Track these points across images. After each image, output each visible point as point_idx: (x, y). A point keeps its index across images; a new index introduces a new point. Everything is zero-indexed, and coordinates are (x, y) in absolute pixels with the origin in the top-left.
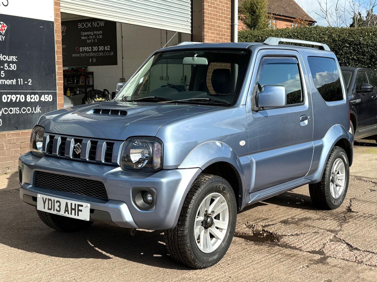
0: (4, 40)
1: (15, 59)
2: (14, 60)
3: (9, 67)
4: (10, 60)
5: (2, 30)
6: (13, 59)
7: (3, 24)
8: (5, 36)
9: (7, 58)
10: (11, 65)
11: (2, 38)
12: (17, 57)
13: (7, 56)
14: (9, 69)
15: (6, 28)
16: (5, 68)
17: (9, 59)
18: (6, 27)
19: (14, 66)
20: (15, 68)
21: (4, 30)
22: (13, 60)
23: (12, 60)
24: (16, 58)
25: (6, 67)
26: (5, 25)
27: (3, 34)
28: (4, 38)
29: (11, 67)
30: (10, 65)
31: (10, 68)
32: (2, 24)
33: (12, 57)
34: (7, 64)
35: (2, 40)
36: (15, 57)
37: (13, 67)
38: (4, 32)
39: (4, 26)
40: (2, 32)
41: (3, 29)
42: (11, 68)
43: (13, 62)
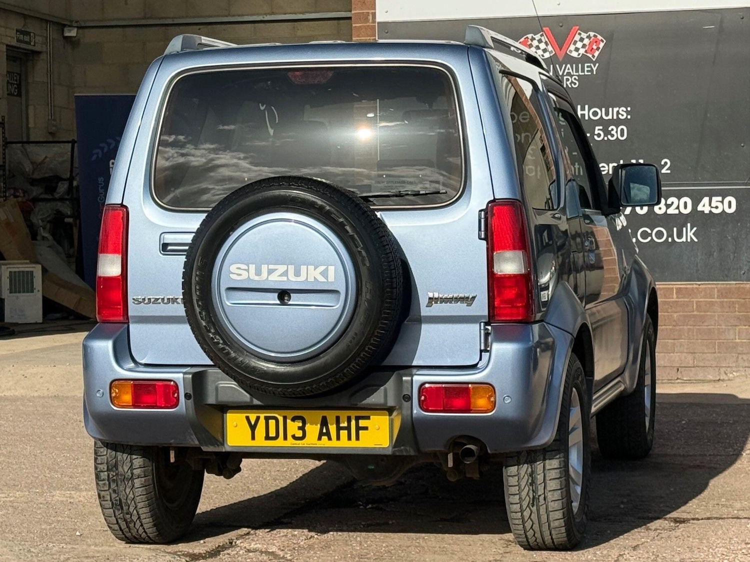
0: (595, 73)
1: (625, 115)
2: (623, 115)
3: (607, 132)
4: (610, 117)
5: (591, 51)
6: (618, 113)
7: (595, 36)
8: (597, 65)
9: (602, 113)
10: (612, 130)
11: (589, 69)
12: (629, 109)
13: (603, 110)
14: (606, 138)
15: (602, 45)
16: (596, 137)
17: (607, 114)
18: (603, 41)
19: (622, 130)
20: (622, 135)
21: (598, 49)
22: (620, 116)
23: (615, 117)
24: (627, 112)
25: (599, 135)
26: (600, 37)
27: (594, 60)
28: (595, 69)
29: (612, 132)
30: (610, 129)
31: (609, 137)
32: (593, 38)
33: (616, 110)
34: (601, 128)
35: (590, 73)
36: (625, 109)
37: (617, 132)
38: (597, 54)
39: (596, 42)
40: (590, 56)
41: (595, 47)
42: (612, 136)
43: (617, 122)
